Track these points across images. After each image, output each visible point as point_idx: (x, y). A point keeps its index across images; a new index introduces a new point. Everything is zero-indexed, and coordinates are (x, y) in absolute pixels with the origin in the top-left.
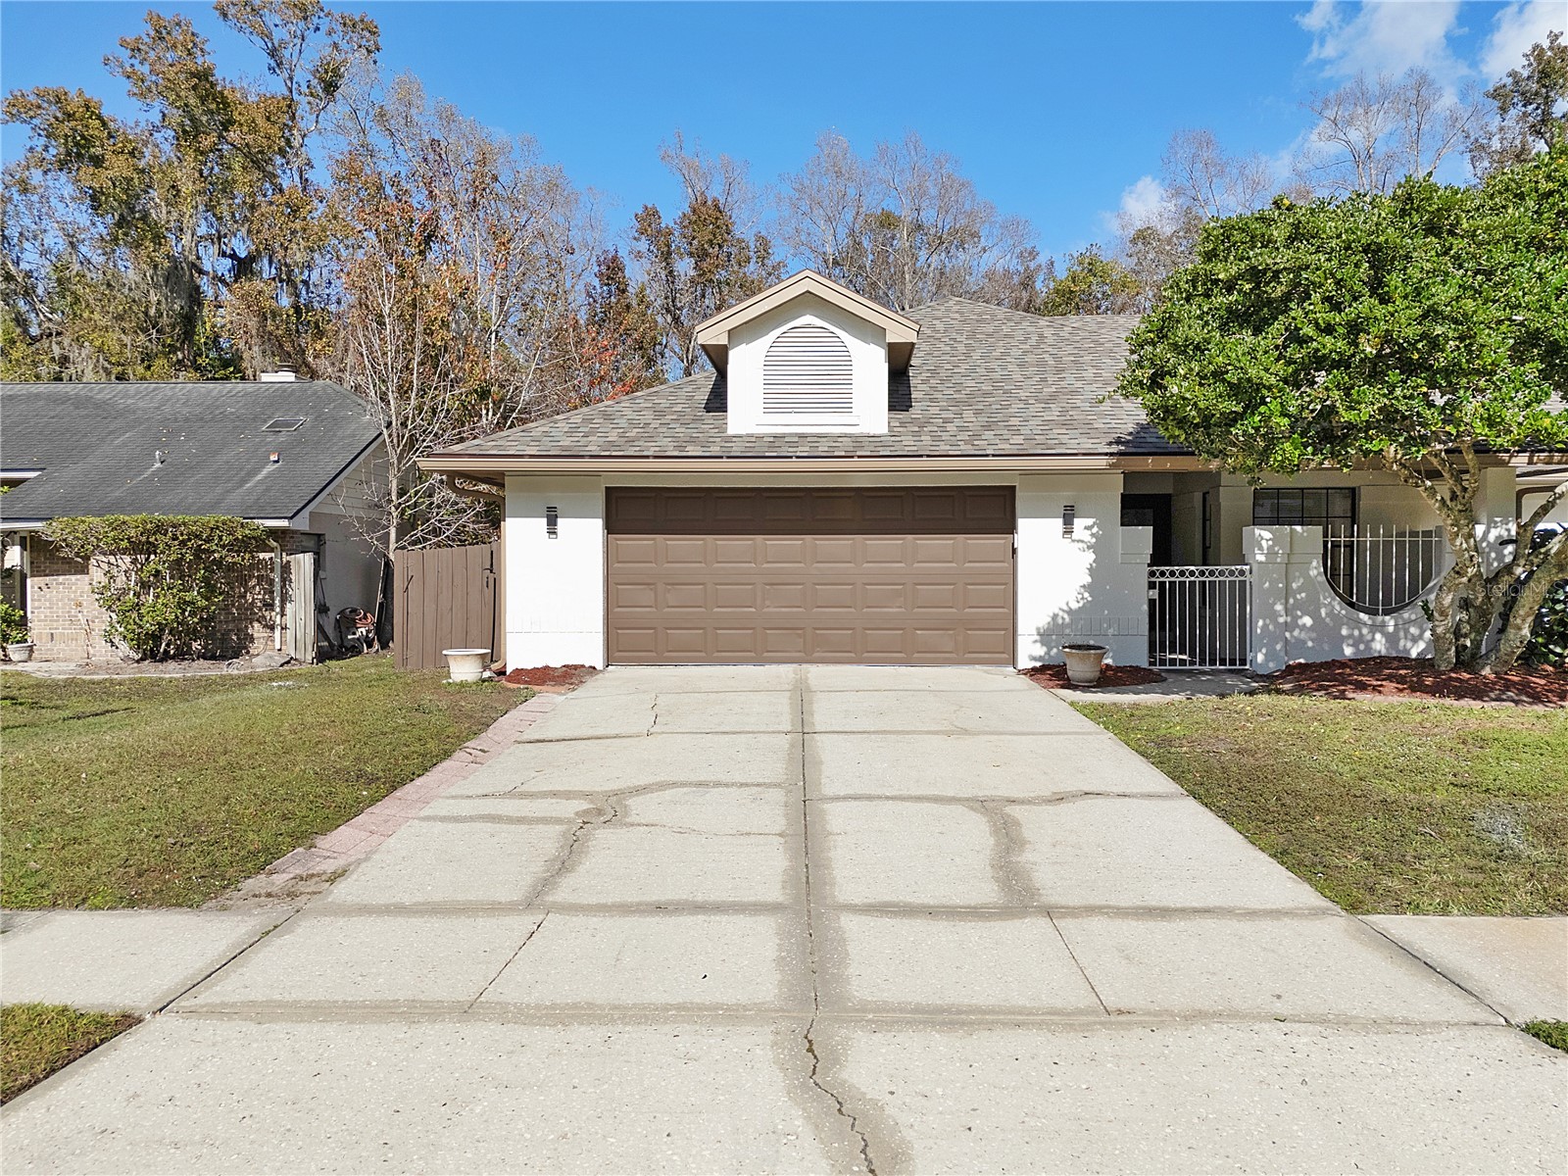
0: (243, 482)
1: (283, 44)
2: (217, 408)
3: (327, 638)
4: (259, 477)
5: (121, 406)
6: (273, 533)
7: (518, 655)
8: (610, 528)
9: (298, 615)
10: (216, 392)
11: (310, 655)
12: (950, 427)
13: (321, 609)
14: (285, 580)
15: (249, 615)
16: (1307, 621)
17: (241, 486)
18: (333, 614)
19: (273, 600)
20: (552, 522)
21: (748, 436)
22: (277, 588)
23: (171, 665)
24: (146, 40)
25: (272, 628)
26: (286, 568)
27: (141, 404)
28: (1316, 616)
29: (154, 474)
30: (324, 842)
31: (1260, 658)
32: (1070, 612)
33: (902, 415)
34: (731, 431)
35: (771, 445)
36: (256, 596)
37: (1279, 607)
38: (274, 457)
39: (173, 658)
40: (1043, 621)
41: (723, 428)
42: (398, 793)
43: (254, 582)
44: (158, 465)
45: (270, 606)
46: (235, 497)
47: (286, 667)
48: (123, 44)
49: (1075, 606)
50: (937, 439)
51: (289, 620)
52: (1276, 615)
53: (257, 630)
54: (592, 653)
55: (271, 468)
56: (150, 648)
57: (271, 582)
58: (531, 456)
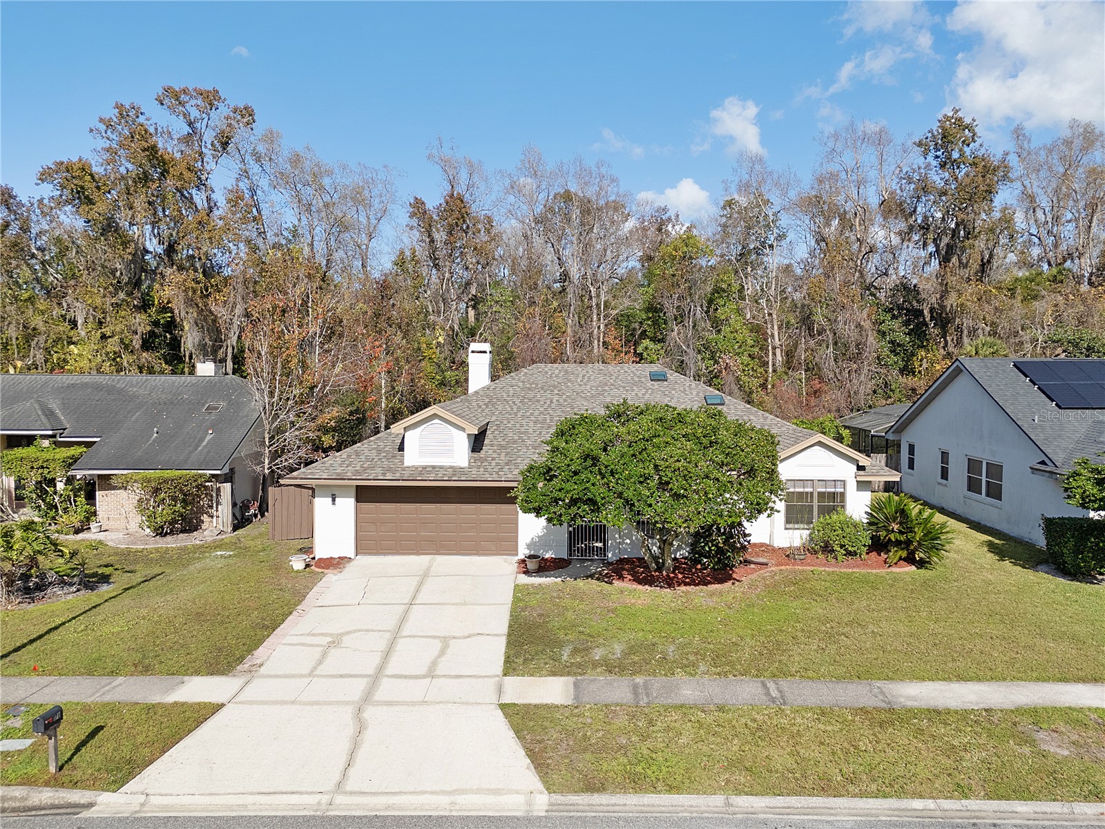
0: (198, 446)
1: (196, 120)
2: (179, 394)
3: (237, 519)
4: (204, 443)
5: (131, 393)
6: (213, 476)
7: (320, 553)
8: (358, 500)
9: (224, 512)
10: (176, 384)
11: (230, 529)
12: (493, 463)
13: (234, 505)
14: (218, 495)
15: (201, 511)
16: (628, 541)
17: (197, 449)
18: (239, 504)
19: (212, 504)
20: (334, 500)
21: (413, 466)
22: (214, 499)
23: (169, 538)
24: (115, 120)
25: (212, 517)
26: (218, 490)
27: (141, 391)
28: (631, 540)
29: (154, 441)
30: (256, 653)
31: (610, 555)
32: (539, 537)
33: (476, 455)
34: (407, 464)
35: (420, 474)
36: (205, 502)
37: (617, 536)
38: (210, 432)
39: (169, 534)
40: (528, 541)
41: (402, 462)
42: (275, 632)
43: (204, 496)
44: (155, 435)
45: (211, 507)
46: (194, 457)
47: (219, 536)
48: (101, 120)
49: (540, 534)
50: (486, 470)
51: (220, 513)
52: (616, 539)
53: (205, 518)
54: (349, 551)
55: (208, 438)
56: (160, 532)
57: (212, 496)
58: (325, 479)
